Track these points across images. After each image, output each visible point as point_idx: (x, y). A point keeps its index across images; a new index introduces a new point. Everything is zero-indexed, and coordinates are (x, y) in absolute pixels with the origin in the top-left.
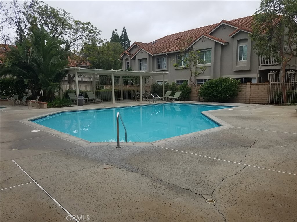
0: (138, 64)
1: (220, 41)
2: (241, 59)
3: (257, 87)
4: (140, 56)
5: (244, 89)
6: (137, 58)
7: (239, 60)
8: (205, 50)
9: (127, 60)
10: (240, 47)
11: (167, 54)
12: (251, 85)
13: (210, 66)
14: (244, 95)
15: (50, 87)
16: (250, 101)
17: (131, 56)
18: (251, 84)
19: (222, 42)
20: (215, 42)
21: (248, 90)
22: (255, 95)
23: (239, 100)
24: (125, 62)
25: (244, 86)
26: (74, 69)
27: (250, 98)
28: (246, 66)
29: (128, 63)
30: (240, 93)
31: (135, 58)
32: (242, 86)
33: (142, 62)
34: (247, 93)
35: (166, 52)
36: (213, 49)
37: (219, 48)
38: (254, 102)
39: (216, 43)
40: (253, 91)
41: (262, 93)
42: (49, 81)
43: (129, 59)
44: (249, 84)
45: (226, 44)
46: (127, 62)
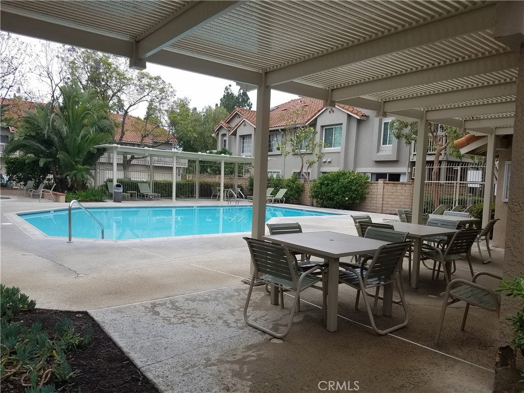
0: (240, 142)
1: (355, 114)
2: (385, 143)
3: (394, 188)
4: (242, 131)
5: (374, 190)
6: (238, 134)
7: (383, 144)
8: (334, 127)
9: (224, 135)
10: (385, 123)
11: (281, 130)
12: (385, 185)
13: (340, 152)
14: (375, 199)
15: (75, 171)
16: (382, 210)
17: (229, 129)
18: (384, 183)
19: (357, 114)
20: (348, 114)
21: (380, 191)
22: (390, 200)
23: (368, 207)
24: (222, 139)
25: (375, 185)
26: (112, 148)
27: (383, 204)
28: (391, 154)
29: (225, 140)
30: (369, 196)
31: (235, 134)
32: (373, 185)
33: (245, 141)
34: (378, 196)
35: (279, 126)
36: (344, 127)
37: (354, 125)
38: (389, 212)
39: (349, 116)
40: (387, 194)
41: (403, 197)
42: (74, 163)
43: (227, 135)
44: (382, 182)
45: (363, 118)
46: (225, 138)
